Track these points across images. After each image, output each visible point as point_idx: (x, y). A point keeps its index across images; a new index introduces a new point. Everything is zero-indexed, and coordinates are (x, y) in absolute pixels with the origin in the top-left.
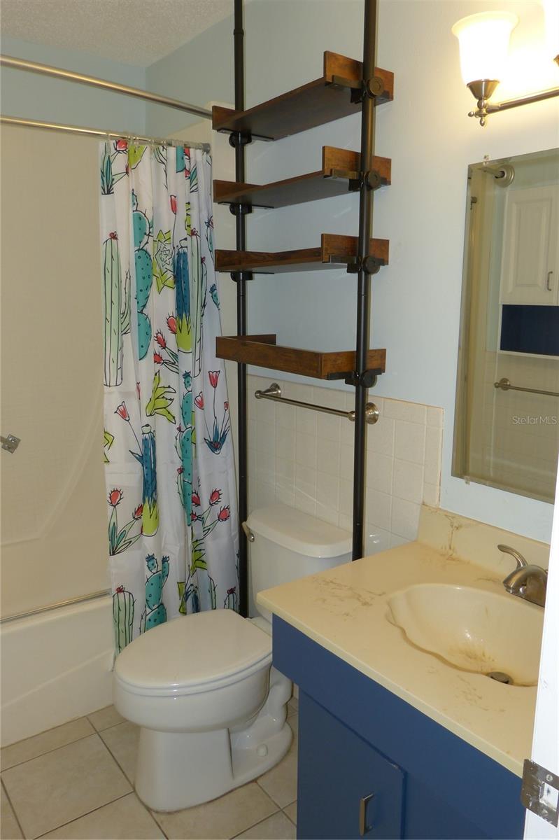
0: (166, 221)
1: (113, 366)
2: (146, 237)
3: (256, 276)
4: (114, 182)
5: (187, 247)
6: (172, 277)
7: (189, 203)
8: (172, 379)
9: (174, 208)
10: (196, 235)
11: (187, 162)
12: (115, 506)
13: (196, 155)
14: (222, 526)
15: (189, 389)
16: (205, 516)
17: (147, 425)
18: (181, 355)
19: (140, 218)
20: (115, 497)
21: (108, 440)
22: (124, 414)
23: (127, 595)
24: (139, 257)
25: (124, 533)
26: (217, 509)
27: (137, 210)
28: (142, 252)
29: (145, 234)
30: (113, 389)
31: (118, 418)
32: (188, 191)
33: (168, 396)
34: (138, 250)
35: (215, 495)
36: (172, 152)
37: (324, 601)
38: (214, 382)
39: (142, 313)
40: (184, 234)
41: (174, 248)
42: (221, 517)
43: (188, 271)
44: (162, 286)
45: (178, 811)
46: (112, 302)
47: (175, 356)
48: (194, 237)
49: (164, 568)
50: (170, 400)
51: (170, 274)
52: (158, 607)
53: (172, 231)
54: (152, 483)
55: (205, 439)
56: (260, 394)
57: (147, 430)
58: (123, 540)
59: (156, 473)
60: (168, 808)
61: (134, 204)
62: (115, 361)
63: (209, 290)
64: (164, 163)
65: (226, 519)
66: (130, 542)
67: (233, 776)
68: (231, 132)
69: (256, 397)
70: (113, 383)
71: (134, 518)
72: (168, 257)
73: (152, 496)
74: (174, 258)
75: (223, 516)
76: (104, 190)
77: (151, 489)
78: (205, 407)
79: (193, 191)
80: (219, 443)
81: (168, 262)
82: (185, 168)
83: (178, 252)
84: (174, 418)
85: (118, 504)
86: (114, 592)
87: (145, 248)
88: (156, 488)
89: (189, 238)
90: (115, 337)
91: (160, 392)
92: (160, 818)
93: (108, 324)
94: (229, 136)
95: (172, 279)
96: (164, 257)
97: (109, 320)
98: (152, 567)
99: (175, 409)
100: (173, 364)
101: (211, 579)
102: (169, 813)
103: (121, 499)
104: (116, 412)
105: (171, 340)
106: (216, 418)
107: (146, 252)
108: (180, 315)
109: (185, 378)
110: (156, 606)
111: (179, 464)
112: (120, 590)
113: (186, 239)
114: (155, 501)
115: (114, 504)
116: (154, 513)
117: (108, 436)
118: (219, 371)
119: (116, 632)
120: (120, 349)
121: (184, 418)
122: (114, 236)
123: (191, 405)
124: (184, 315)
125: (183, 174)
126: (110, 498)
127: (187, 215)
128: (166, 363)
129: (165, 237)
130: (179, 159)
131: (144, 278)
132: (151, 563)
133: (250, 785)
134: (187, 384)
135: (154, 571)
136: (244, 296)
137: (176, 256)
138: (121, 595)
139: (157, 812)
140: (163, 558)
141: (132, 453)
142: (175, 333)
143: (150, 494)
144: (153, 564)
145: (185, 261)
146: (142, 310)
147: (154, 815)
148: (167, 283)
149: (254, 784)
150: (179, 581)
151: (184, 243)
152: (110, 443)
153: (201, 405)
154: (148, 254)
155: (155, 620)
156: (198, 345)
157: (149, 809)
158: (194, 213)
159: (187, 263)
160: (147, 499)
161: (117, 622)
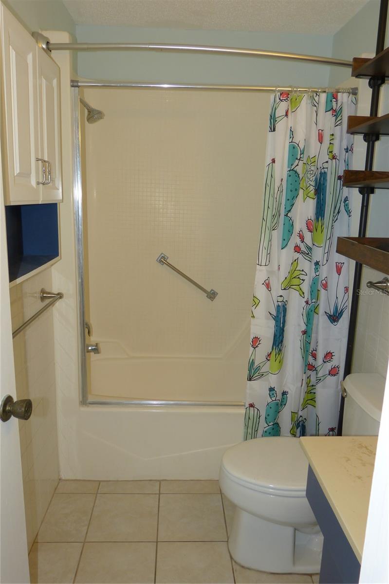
0: (314, 149)
1: (265, 252)
2: (297, 161)
3: (377, 191)
4: (276, 123)
5: (327, 168)
6: (314, 190)
7: (333, 135)
8: (305, 265)
9: (321, 139)
10: (336, 159)
11: (334, 104)
12: (255, 348)
13: (343, 98)
14: (331, 380)
15: (317, 274)
16: (318, 369)
17: (281, 296)
18: (314, 248)
19: (294, 148)
20: (256, 341)
21: (256, 302)
22: (268, 286)
23: (256, 410)
24: (290, 176)
25: (259, 368)
26: (329, 366)
27: (292, 142)
28: (293, 172)
29: (297, 159)
30: (263, 268)
31: (264, 288)
32: (333, 125)
33: (302, 277)
34: (290, 171)
35: (329, 356)
36: (323, 97)
37: (348, 460)
38: (339, 271)
39: (287, 216)
40: (326, 158)
41: (317, 169)
42: (331, 373)
43: (326, 186)
44: (306, 196)
45: (249, 569)
46: (268, 207)
47: (310, 249)
48: (334, 160)
49: (283, 399)
50: (303, 280)
51: (312, 188)
52: (273, 425)
53: (317, 157)
54: (279, 337)
55: (326, 313)
56: (371, 285)
57: (280, 299)
58: (258, 372)
59: (284, 331)
60: (243, 563)
61: (291, 138)
62: (266, 249)
63: (343, 200)
64: (315, 106)
65: (335, 375)
66: (263, 375)
67: (294, 563)
68: (370, 77)
69: (367, 286)
70: (263, 263)
71: (267, 359)
72: (312, 176)
73: (278, 346)
74: (317, 176)
75: (333, 372)
76: (271, 129)
77: (278, 342)
78: (329, 288)
79: (337, 126)
80: (337, 317)
81: (311, 179)
82: (332, 108)
83: (321, 172)
84: (303, 293)
85: (257, 347)
86: (247, 406)
87: (295, 169)
88: (282, 341)
89: (330, 161)
90: (267, 232)
91: (296, 273)
92: (236, 567)
93: (264, 223)
94: (368, 80)
95: (313, 192)
96: (309, 175)
97: (265, 219)
98: (272, 396)
99: (306, 287)
100: (308, 254)
101: (317, 416)
102: (243, 567)
103: (259, 344)
104: (263, 284)
105: (308, 236)
106: (337, 298)
107: (296, 172)
108: (317, 219)
109: (315, 265)
110: (272, 423)
111: (304, 328)
112: (251, 406)
113: (327, 162)
114: (280, 350)
115: (255, 347)
116: (279, 359)
117: (255, 300)
118: (344, 263)
119: (245, 432)
120: (270, 241)
121: (311, 294)
122: (274, 161)
123: (318, 286)
124: (320, 219)
125: (331, 112)
126: (252, 342)
127: (330, 143)
128: (303, 253)
129: (312, 161)
130: (329, 102)
131: (291, 191)
132: (271, 393)
133: (305, 577)
134: (316, 270)
135: (274, 399)
136: (367, 206)
137: (319, 175)
138: (252, 409)
139: (235, 562)
140: (284, 392)
141: (271, 314)
142: (311, 232)
143: (277, 345)
144: (273, 394)
145: (325, 179)
146: (287, 214)
147: (234, 563)
148: (309, 195)
149: (309, 577)
150: (293, 411)
151: (325, 165)
152: (256, 305)
153: (325, 286)
154: (297, 174)
155: (270, 433)
156: (328, 242)
157: (231, 558)
158: (336, 142)
159: (326, 180)
160: (274, 348)
161: (247, 427)
